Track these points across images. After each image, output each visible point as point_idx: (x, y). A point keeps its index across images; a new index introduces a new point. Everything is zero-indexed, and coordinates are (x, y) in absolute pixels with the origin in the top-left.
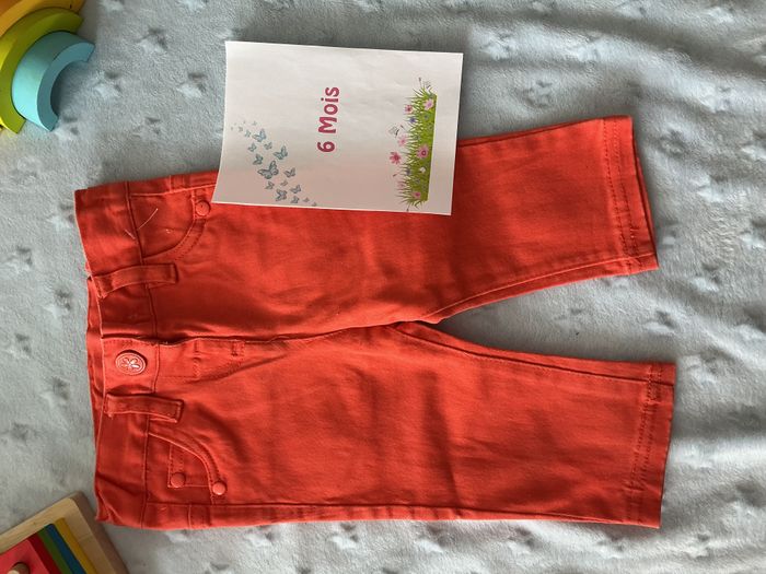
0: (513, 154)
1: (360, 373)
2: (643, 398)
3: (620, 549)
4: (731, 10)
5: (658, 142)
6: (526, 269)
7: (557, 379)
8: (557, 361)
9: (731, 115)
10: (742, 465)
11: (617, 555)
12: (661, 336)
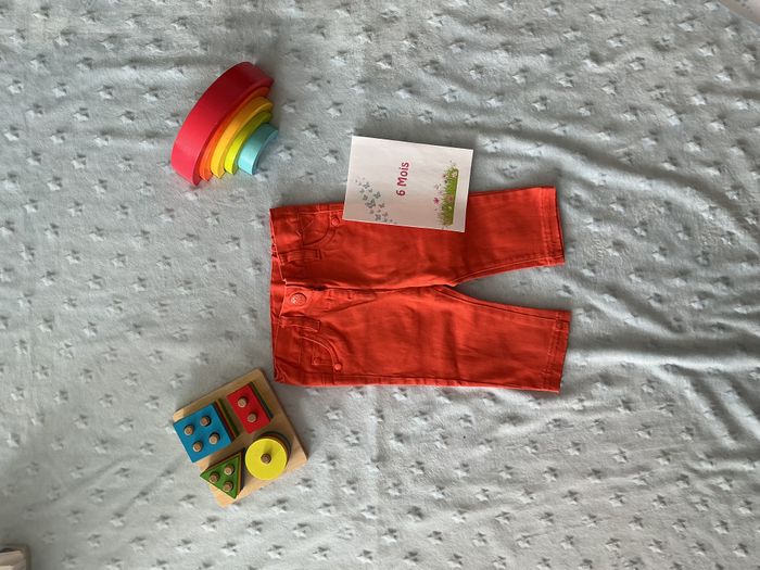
0: (495, 202)
1: (413, 310)
2: (554, 328)
3: (539, 404)
4: (609, 135)
5: (568, 200)
6: (499, 261)
7: (512, 317)
8: (513, 308)
9: (606, 187)
10: (602, 365)
11: (538, 407)
12: (565, 298)
